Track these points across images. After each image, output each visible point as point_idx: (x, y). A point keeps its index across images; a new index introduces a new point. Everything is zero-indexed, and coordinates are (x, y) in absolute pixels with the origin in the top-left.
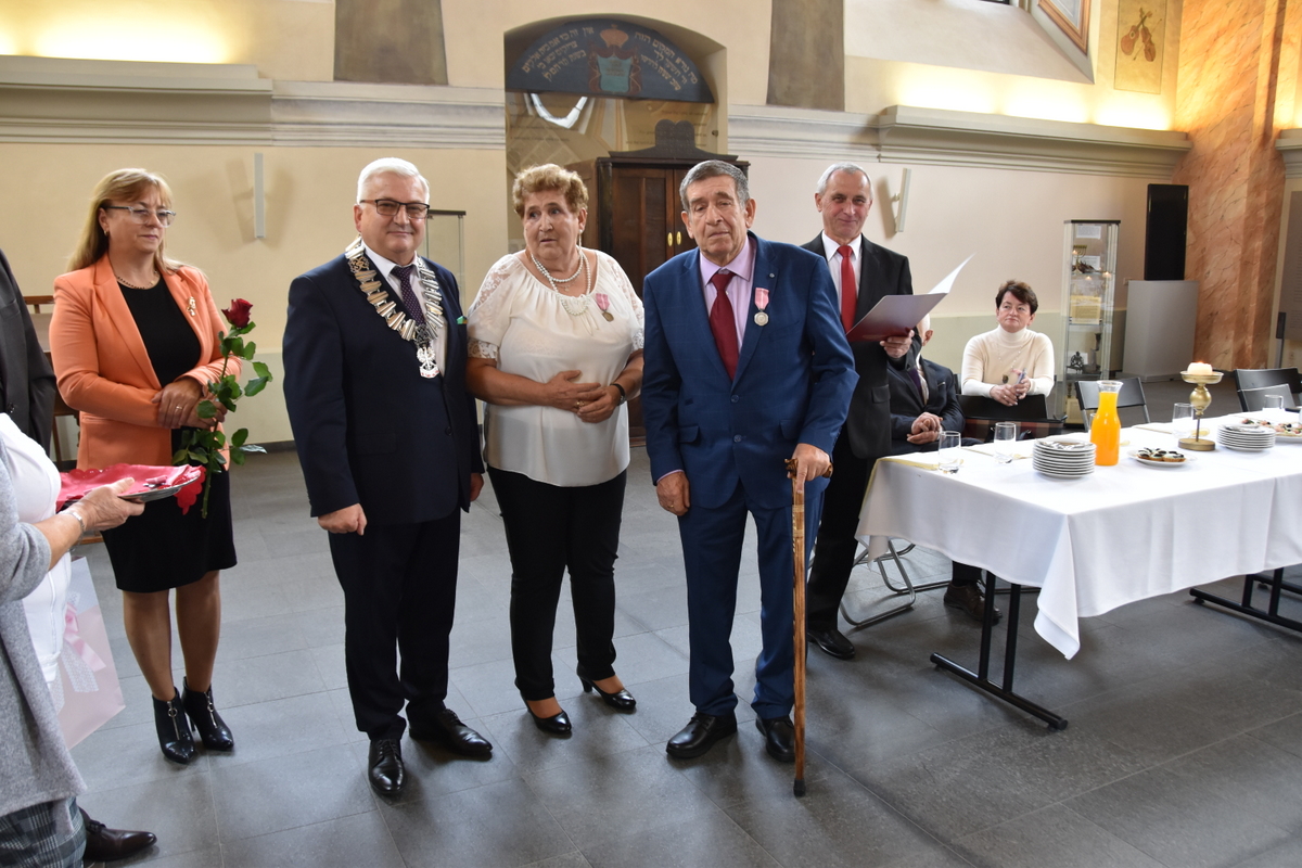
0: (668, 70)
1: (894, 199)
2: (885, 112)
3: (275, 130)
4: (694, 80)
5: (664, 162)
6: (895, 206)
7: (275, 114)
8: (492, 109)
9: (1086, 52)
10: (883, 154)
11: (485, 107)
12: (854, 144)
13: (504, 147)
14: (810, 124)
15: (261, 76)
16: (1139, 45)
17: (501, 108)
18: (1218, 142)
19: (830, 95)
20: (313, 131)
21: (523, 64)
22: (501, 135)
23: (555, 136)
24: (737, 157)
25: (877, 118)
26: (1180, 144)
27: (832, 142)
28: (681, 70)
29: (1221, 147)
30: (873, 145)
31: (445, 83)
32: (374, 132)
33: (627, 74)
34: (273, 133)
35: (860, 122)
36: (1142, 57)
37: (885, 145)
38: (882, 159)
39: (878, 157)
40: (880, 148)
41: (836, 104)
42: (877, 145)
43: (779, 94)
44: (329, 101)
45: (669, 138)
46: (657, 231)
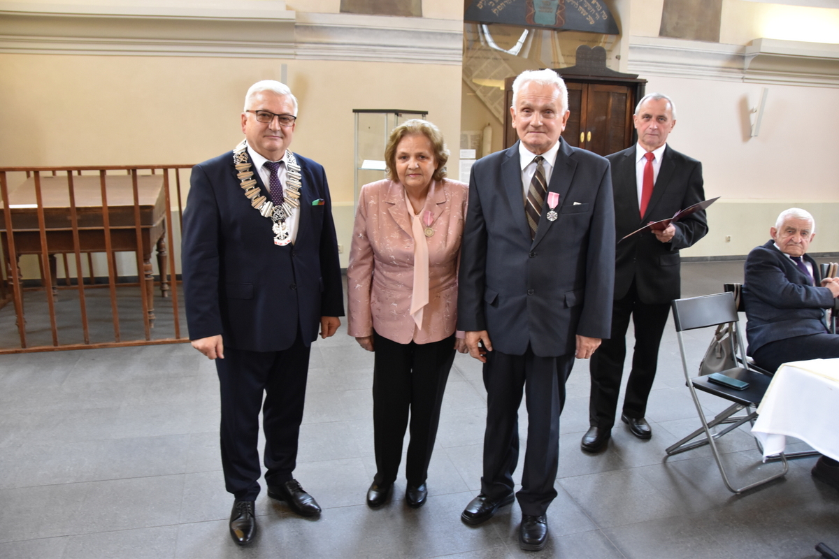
0: (586, 9)
1: (752, 111)
2: (751, 43)
3: (296, 48)
4: (605, 17)
5: (581, 78)
6: (753, 117)
7: (297, 36)
8: (453, 35)
10: (747, 76)
11: (449, 34)
12: (724, 69)
13: (461, 64)
14: (692, 52)
15: (288, 8)
17: (460, 34)
19: (709, 31)
20: (325, 49)
21: (478, 3)
22: (460, 54)
23: (498, 57)
24: (637, 76)
25: (744, 48)
27: (708, 66)
28: (596, 9)
30: (740, 69)
31: (420, 15)
32: (369, 51)
33: (555, 11)
34: (295, 50)
35: (731, 51)
37: (749, 69)
38: (745, 81)
39: (742, 78)
40: (745, 71)
41: (713, 36)
42: (742, 69)
43: (669, 28)
44: (336, 28)
45: (585, 59)
46: (573, 131)
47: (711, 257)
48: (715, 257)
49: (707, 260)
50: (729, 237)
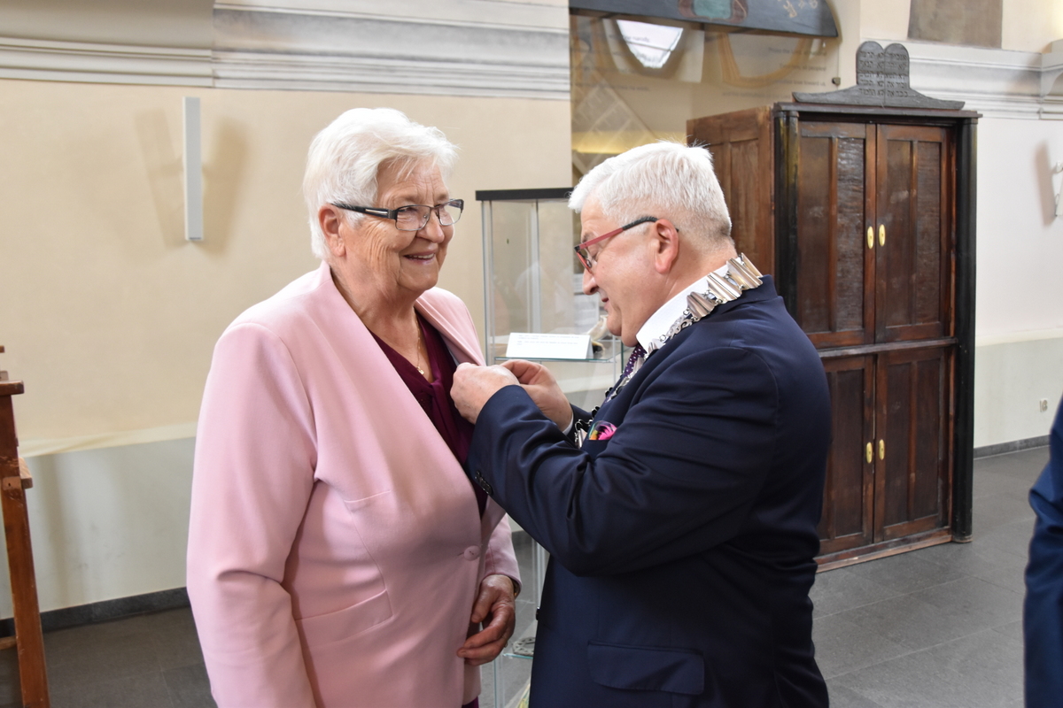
2: (1049, 48)
6: (1057, 181)
7: (219, 35)
8: (551, 37)
11: (542, 34)
12: (1011, 96)
13: (568, 97)
14: (960, 67)
17: (564, 36)
19: (985, 32)
20: (281, 64)
24: (964, 103)
25: (1039, 57)
27: (985, 93)
30: (1033, 95)
32: (376, 69)
34: (215, 66)
35: (1019, 63)
37: (1050, 95)
38: (1044, 116)
39: (1038, 112)
40: (1041, 99)
41: (991, 38)
42: (1038, 96)
43: (923, 24)
44: (305, 16)
45: (873, 72)
46: (852, 225)
47: (1021, 442)
48: (1026, 441)
49: (1015, 449)
50: (1045, 402)
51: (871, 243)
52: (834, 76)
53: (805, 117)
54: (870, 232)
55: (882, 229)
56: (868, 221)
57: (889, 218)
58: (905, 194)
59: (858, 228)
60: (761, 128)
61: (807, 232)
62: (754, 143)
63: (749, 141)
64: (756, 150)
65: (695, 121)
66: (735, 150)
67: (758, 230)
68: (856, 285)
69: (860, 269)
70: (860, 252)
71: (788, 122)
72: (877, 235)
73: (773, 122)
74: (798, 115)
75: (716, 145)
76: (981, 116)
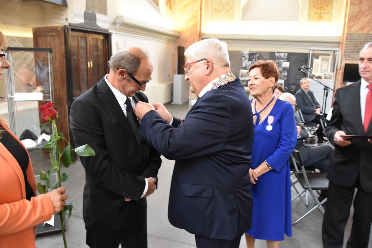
2: (117, 17)
9: (158, 5)
10: (118, 32)
16: (169, 5)
18: (188, 35)
19: (103, 10)
24: (108, 30)
25: (115, 19)
26: (178, 35)
29: (189, 36)
35: (111, 20)
36: (169, 8)
37: (119, 29)
38: (117, 34)
41: (105, 12)
42: (116, 29)
45: (88, 19)
46: (84, 61)
51: (89, 66)
52: (66, 18)
53: (73, 30)
54: (89, 63)
55: (91, 63)
56: (88, 60)
57: (93, 60)
58: (96, 53)
59: (85, 62)
60: (59, 32)
61: (73, 63)
62: (57, 36)
63: (55, 36)
64: (58, 38)
65: (35, 28)
66: (51, 38)
67: (59, 62)
68: (86, 78)
69: (86, 74)
70: (86, 69)
71: (68, 31)
72: (90, 64)
73: (63, 31)
74: (70, 29)
75: (44, 36)
76: (112, 33)
